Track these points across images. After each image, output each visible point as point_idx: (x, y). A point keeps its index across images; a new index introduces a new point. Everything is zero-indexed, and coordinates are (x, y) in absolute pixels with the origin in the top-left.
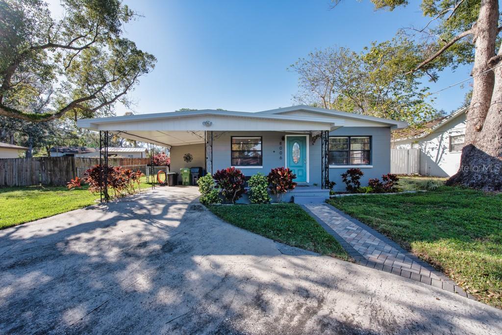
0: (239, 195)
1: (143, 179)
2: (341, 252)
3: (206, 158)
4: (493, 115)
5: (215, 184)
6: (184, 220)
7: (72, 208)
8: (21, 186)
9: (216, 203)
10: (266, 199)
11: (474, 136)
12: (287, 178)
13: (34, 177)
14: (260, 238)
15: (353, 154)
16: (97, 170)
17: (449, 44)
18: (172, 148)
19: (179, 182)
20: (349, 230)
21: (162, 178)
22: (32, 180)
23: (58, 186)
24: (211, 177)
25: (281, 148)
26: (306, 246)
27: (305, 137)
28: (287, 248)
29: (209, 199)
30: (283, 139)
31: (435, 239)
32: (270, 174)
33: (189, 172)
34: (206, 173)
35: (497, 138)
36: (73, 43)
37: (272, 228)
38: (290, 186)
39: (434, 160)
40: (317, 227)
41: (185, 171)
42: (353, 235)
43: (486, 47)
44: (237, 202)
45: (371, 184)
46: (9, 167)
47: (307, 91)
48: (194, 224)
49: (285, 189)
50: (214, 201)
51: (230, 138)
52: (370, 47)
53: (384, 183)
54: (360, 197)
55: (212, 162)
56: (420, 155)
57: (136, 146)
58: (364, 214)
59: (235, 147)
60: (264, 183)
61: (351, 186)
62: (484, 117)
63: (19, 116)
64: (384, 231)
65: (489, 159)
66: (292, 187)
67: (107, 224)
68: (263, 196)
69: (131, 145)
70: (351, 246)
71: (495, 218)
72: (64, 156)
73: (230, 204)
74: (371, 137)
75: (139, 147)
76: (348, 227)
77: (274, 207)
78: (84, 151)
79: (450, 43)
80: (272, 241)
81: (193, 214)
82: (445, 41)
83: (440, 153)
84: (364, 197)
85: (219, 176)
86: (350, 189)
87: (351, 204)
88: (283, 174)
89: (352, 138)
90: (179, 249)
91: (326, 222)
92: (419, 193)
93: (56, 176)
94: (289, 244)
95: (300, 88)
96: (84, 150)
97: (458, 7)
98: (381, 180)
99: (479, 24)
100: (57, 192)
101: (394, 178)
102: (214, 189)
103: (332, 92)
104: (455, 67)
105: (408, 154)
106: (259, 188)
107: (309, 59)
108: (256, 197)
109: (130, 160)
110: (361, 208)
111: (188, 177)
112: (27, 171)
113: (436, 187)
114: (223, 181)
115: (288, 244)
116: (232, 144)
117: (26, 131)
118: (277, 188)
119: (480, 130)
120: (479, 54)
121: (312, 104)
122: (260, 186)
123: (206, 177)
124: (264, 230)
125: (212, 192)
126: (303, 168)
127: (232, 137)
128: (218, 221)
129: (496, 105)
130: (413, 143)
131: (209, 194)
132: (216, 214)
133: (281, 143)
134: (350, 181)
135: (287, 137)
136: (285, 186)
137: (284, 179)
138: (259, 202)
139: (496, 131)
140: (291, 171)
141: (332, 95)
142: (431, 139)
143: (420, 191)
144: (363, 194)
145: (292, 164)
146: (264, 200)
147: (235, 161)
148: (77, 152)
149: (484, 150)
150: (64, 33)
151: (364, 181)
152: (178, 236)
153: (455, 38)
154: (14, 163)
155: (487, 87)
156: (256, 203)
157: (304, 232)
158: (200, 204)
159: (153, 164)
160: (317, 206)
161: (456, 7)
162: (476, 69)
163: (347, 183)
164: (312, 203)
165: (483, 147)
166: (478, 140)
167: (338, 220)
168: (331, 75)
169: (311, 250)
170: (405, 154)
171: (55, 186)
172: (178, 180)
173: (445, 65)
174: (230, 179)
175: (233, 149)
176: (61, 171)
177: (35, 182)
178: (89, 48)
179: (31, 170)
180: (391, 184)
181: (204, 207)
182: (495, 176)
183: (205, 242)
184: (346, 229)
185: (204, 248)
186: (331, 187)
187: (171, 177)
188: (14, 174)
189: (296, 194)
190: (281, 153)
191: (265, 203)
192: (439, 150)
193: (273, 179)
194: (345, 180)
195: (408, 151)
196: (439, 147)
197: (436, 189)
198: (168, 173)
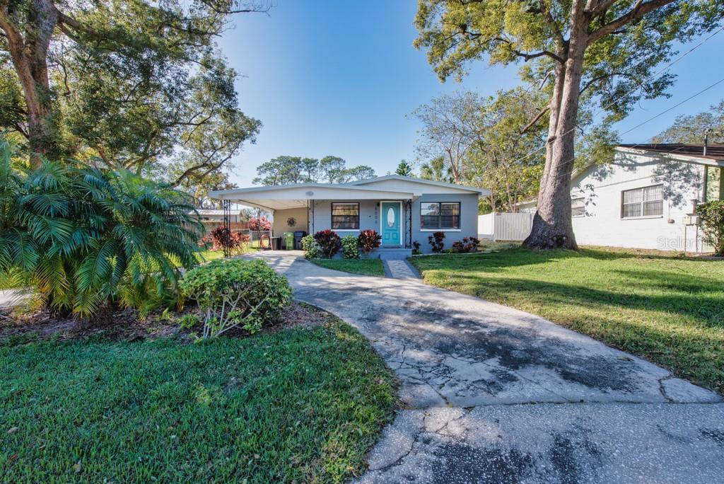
0: (334, 251)
3: (308, 223)
5: (316, 243)
6: (292, 266)
9: (317, 258)
12: (372, 238)
14: (341, 272)
16: (219, 231)
18: (276, 212)
19: (283, 247)
21: (266, 243)
24: (312, 237)
25: (376, 213)
27: (399, 203)
29: (310, 255)
30: (378, 205)
32: (360, 236)
33: (292, 237)
34: (307, 233)
38: (376, 244)
41: (289, 235)
44: (333, 257)
45: (455, 245)
49: (371, 247)
51: (331, 204)
53: (465, 244)
54: (442, 255)
59: (336, 213)
60: (354, 242)
61: (436, 247)
65: (543, 224)
66: (377, 246)
68: (353, 253)
70: (391, 274)
73: (327, 258)
74: (460, 203)
80: (348, 273)
81: (298, 264)
85: (319, 236)
86: (435, 250)
88: (369, 235)
89: (442, 204)
91: (390, 267)
98: (463, 242)
99: (552, 102)
101: (476, 241)
102: (314, 246)
106: (350, 246)
108: (348, 254)
111: (292, 242)
114: (321, 240)
115: (355, 273)
116: (332, 210)
123: (308, 236)
125: (313, 249)
131: (310, 251)
133: (376, 209)
134: (434, 243)
135: (383, 203)
137: (369, 239)
138: (350, 257)
144: (446, 254)
145: (387, 228)
146: (355, 255)
147: (334, 225)
149: (542, 216)
151: (447, 243)
156: (347, 258)
158: (303, 259)
163: (432, 245)
164: (394, 259)
165: (542, 213)
167: (399, 266)
172: (282, 245)
174: (327, 239)
175: (333, 215)
180: (471, 246)
181: (307, 260)
182: (545, 237)
183: (307, 273)
187: (275, 241)
189: (382, 253)
190: (376, 218)
191: (355, 258)
193: (361, 239)
194: (430, 242)
198: (271, 237)
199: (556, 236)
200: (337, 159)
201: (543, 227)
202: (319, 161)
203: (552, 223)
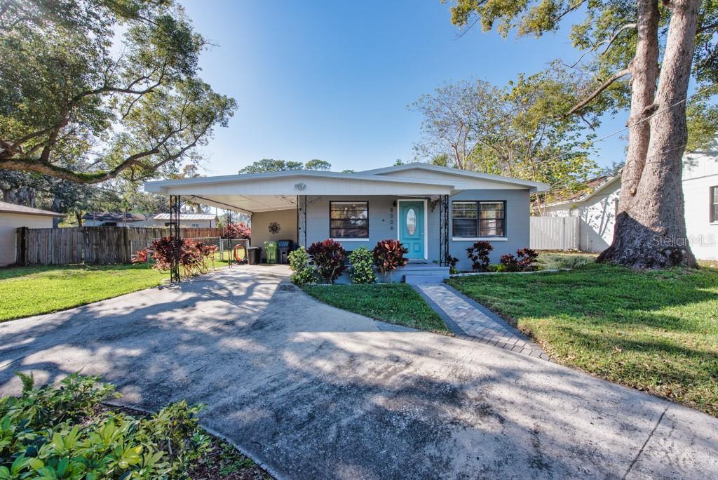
0: (339, 272)
1: (217, 256)
2: (442, 328)
3: (299, 228)
4: (647, 177)
5: (310, 260)
6: (274, 300)
7: (137, 289)
8: (58, 264)
9: (311, 282)
10: (371, 277)
11: (628, 202)
12: (395, 253)
13: (75, 252)
14: (359, 317)
15: (487, 224)
17: (605, 85)
18: (254, 216)
19: (263, 259)
20: (460, 309)
21: (241, 254)
22: (72, 257)
23: (106, 264)
24: (305, 251)
25: (392, 216)
26: (407, 323)
27: (423, 202)
28: (387, 325)
29: (302, 277)
30: (395, 204)
31: (545, 315)
32: (376, 248)
33: (275, 247)
34: (297, 247)
35: (651, 205)
36: (134, 85)
37: (373, 307)
38: (401, 262)
39: (597, 231)
40: (424, 305)
41: (271, 245)
42: (463, 314)
43: (643, 92)
44: (337, 281)
45: (504, 260)
46: (43, 240)
47: (434, 138)
48: (285, 304)
49: (394, 265)
50: (308, 280)
51: (329, 203)
52: (517, 81)
53: (519, 259)
54: (487, 276)
55: (306, 233)
56: (580, 225)
57: (200, 211)
58: (483, 294)
59: (336, 215)
60: (368, 258)
61: (478, 263)
62: (638, 179)
63: (69, 177)
64: (497, 310)
65: (642, 230)
66: (402, 263)
67: (184, 304)
68: (367, 274)
69: (193, 210)
70: (455, 324)
71: (626, 297)
72: (103, 225)
73: (327, 283)
74: (505, 202)
75: (204, 213)
76: (460, 307)
77: (380, 287)
78: (130, 219)
79: (607, 83)
80: (372, 319)
81: (283, 295)
82: (600, 80)
83: (605, 221)
84: (492, 276)
85: (314, 250)
86: (476, 267)
87: (473, 284)
88: (391, 248)
89: (481, 203)
90: (270, 326)
91: (437, 303)
92: (561, 272)
93: (103, 251)
94: (390, 322)
95: (425, 135)
96: (130, 217)
97: (614, 39)
98: (516, 256)
99: (636, 64)
100: (107, 271)
101: (532, 254)
102: (308, 265)
103: (467, 139)
104: (615, 112)
105: (564, 223)
106: (362, 265)
107: (436, 95)
108: (359, 276)
109: (196, 230)
110: (482, 288)
111: (274, 254)
112: (66, 245)
113: (583, 265)
114: (319, 256)
115: (388, 322)
116: (331, 211)
117: (57, 192)
118: (384, 264)
119: (634, 194)
120: (636, 101)
121: (441, 155)
122: (363, 261)
123: (298, 250)
124: (365, 310)
125: (305, 270)
126: (420, 241)
127: (330, 202)
128: (312, 302)
129: (651, 164)
130: (571, 209)
131: (302, 272)
132: (310, 294)
133: (392, 210)
134: (476, 258)
135: (400, 202)
136: (393, 262)
137: (392, 254)
138: (363, 281)
139: (650, 196)
140: (402, 244)
141: (468, 143)
142: (593, 203)
143: (562, 269)
144: (492, 273)
145: (406, 236)
146: (369, 279)
147: (334, 232)
148: (120, 220)
149: (637, 218)
150: (123, 74)
151: (494, 257)
152: (268, 316)
153: (612, 78)
154: (50, 234)
155: (643, 142)
156: (358, 282)
157: (408, 310)
158: (291, 284)
159: (228, 236)
160: (431, 286)
161: (612, 38)
162: (632, 119)
163: (474, 260)
164: (427, 283)
165: (636, 215)
166: (631, 206)
167: (450, 300)
168: (466, 116)
169: (412, 327)
170: (559, 224)
171: (102, 265)
172: (262, 257)
173: (604, 108)
174: (327, 254)
175: (332, 217)
176: (109, 244)
177: (76, 259)
178: (153, 91)
179: (72, 244)
180: (528, 261)
181: (296, 287)
182: (648, 250)
183: (299, 321)
184: (457, 308)
185: (297, 326)
186: (453, 264)
187: (253, 253)
188: (50, 249)
189: (408, 273)
190: (392, 222)
191: (369, 283)
192: (603, 218)
193: (379, 254)
194: (471, 256)
195: (564, 219)
196: (604, 215)
197: (583, 268)
198: (248, 248)
199: (669, 248)
200: (322, 163)
201: (642, 234)
202: (304, 165)
203: (658, 229)
